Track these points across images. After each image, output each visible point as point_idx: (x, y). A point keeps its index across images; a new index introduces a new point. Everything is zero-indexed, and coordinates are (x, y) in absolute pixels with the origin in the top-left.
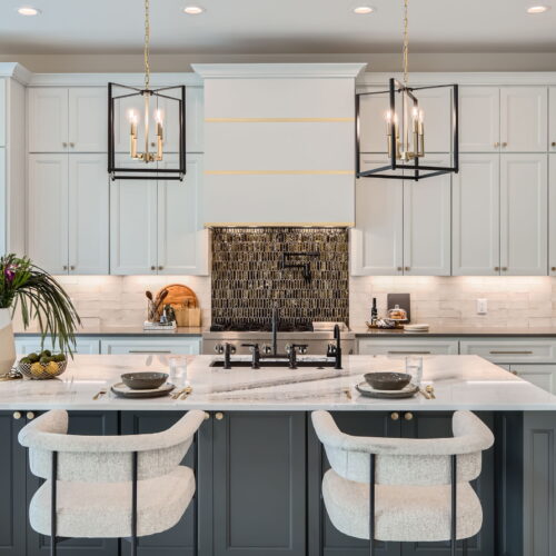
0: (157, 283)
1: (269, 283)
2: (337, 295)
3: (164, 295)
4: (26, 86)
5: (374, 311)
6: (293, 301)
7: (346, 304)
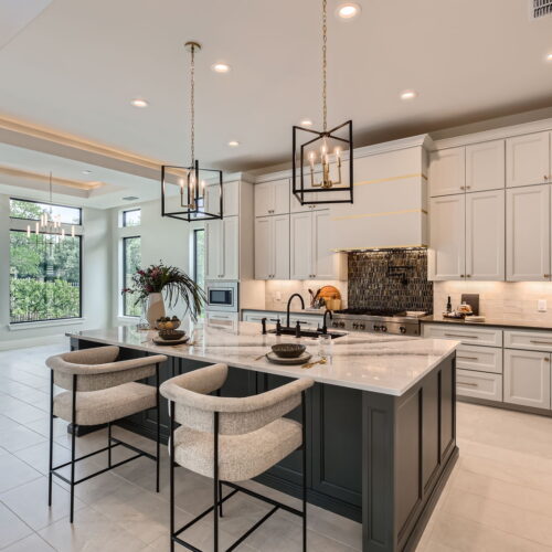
0: (315, 285)
1: (381, 286)
2: (424, 294)
3: (319, 292)
4: (254, 184)
5: (449, 306)
6: (396, 297)
7: (431, 300)
